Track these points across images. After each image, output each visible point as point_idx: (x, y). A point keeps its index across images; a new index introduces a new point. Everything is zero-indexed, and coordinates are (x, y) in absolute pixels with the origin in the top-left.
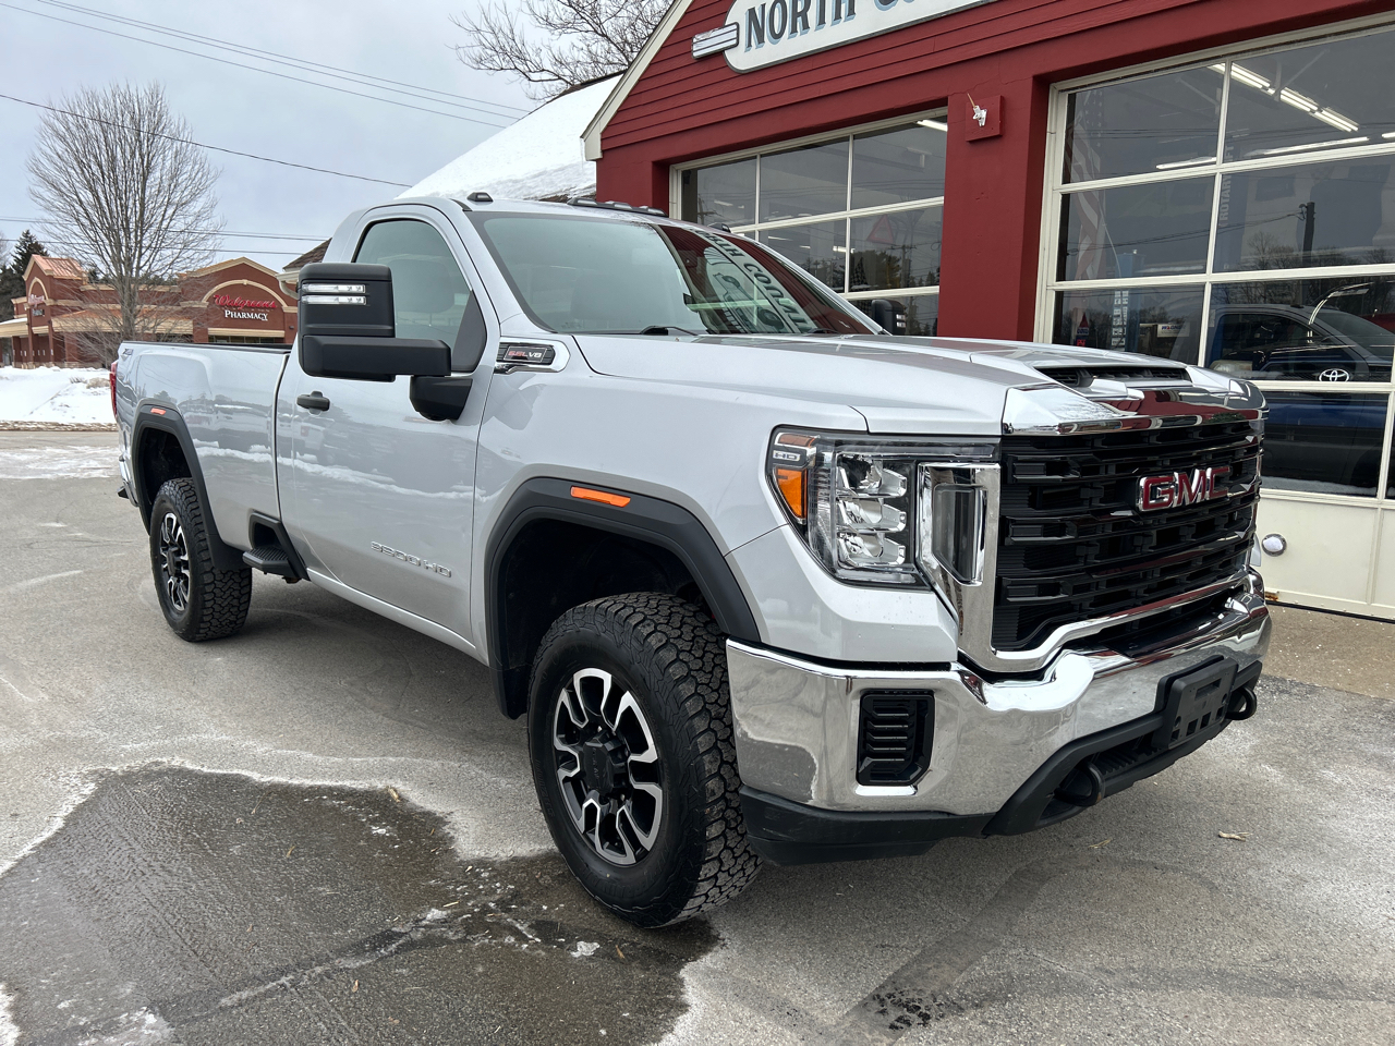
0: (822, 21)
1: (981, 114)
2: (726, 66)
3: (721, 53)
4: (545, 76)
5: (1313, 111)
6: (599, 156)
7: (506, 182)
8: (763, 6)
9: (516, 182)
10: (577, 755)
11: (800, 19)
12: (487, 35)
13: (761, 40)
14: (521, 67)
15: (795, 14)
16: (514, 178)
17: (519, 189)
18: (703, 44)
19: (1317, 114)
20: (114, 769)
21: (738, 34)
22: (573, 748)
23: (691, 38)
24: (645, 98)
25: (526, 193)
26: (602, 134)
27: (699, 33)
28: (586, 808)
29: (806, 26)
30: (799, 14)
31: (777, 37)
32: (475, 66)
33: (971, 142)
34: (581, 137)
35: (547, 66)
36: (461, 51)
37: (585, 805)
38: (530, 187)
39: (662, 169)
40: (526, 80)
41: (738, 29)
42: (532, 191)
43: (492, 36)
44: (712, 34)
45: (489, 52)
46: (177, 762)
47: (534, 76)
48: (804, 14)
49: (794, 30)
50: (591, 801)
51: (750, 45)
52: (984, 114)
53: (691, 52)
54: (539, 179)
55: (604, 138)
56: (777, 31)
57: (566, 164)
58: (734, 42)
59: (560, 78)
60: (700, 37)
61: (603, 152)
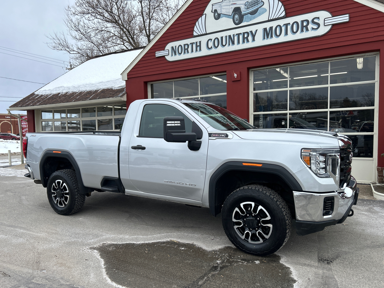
0: (192, 51)
1: (235, 75)
2: (166, 59)
3: (164, 56)
4: (75, 52)
5: (283, 73)
6: (127, 79)
7: (89, 84)
8: (176, 46)
9: (93, 84)
10: (242, 222)
11: (186, 50)
12: (57, 40)
13: (175, 54)
14: (67, 50)
15: (185, 49)
16: (92, 83)
17: (94, 86)
18: (159, 54)
19: (283, 74)
20: (95, 246)
21: (169, 52)
22: (240, 220)
23: (155, 52)
24: (141, 66)
25: (97, 87)
26: (127, 74)
27: (157, 51)
28: (246, 233)
29: (188, 52)
30: (186, 49)
31: (180, 54)
32: (53, 48)
33: (233, 81)
34: (121, 74)
35: (75, 49)
36: (48, 44)
37: (245, 232)
38: (98, 86)
39: (146, 83)
40: (69, 53)
41: (169, 51)
42: (99, 87)
43: (58, 41)
44: (161, 52)
45: (58, 45)
46: (109, 242)
47: (71, 52)
48: (187, 49)
49: (185, 53)
50: (247, 231)
51: (172, 55)
52: (236, 75)
53: (155, 55)
54: (101, 84)
55: (129, 75)
56: (180, 52)
57: (109, 80)
58: (168, 54)
59: (79, 53)
60: (158, 52)
61: (128, 78)
